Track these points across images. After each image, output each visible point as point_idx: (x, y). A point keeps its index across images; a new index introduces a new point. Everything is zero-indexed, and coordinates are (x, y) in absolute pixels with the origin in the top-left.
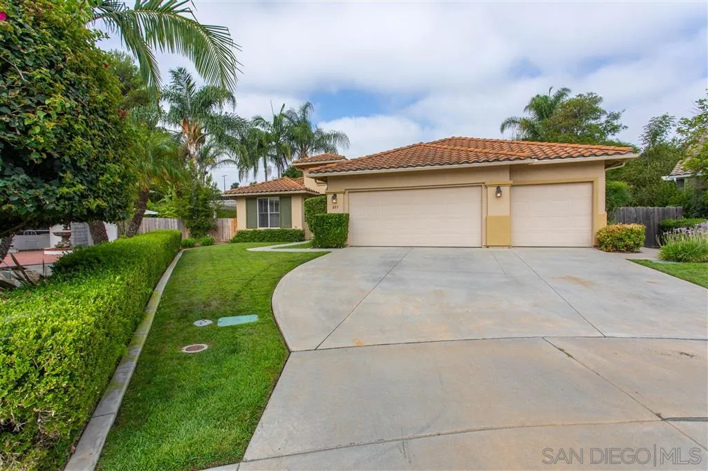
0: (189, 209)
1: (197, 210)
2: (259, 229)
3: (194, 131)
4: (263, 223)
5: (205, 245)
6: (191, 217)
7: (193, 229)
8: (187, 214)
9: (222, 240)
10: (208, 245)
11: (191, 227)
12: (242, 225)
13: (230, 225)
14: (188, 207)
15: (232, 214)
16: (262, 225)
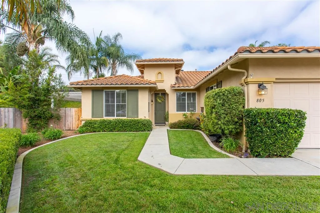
0: (29, 98)
1: (39, 100)
2: (105, 118)
3: (35, 32)
4: (109, 113)
5: (50, 140)
6: (31, 107)
7: (32, 119)
8: (26, 103)
9: (64, 128)
10: (55, 139)
11: (31, 117)
12: (87, 114)
13: (74, 114)
14: (28, 95)
15: (77, 103)
16: (107, 115)
